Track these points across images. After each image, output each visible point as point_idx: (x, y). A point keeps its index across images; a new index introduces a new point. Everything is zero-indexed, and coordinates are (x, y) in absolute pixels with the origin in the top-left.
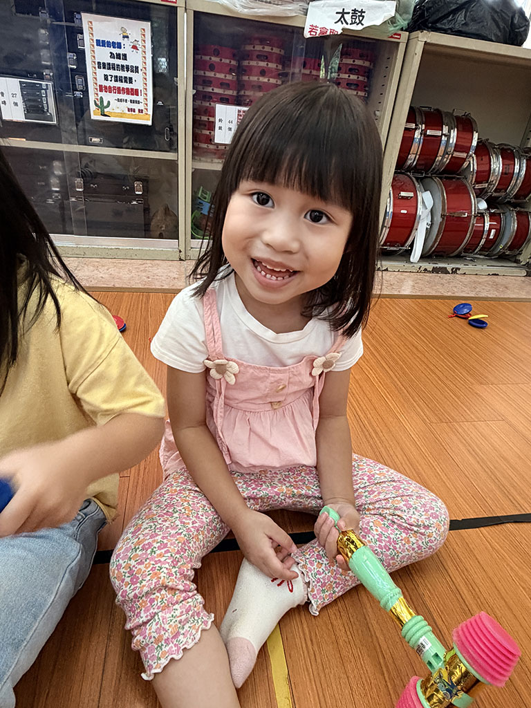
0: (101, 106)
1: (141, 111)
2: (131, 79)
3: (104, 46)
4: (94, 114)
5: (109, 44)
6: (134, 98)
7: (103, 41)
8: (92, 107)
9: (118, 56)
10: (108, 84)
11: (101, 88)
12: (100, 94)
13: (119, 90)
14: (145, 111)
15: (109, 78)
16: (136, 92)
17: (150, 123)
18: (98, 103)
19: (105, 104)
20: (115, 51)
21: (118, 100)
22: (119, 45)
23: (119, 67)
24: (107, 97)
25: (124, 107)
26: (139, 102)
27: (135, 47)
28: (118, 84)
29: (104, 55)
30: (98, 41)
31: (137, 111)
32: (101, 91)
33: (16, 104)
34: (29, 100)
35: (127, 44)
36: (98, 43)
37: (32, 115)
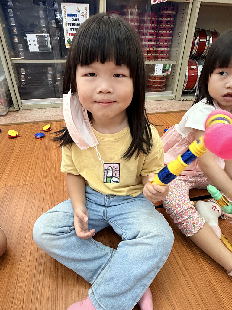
4: (67, 45)
7: (70, 14)
8: (66, 42)
9: (76, 20)
10: (72, 32)
11: (70, 34)
12: (69, 37)
18: (69, 41)
22: (76, 15)
23: (76, 24)
27: (83, 15)
29: (70, 20)
33: (35, 45)
34: (40, 42)
35: (79, 14)
36: (68, 15)
37: (41, 49)
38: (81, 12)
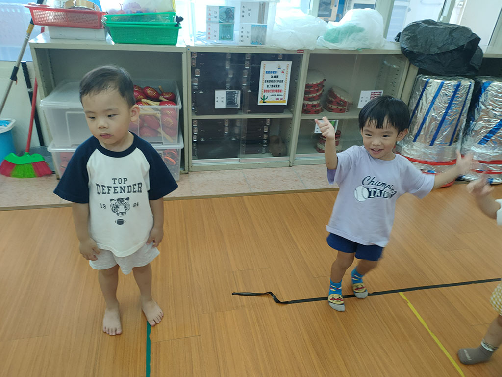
0: (263, 99)
1: (281, 99)
2: (279, 86)
3: (269, 73)
4: (260, 102)
5: (271, 72)
6: (280, 93)
7: (269, 72)
8: (259, 99)
9: (275, 77)
10: (268, 89)
11: (265, 91)
12: (264, 94)
13: (273, 91)
14: (284, 99)
15: (269, 86)
16: (281, 91)
17: (286, 104)
18: (263, 98)
19: (265, 98)
20: (273, 75)
21: (272, 95)
22: (276, 72)
23: (275, 81)
24: (266, 94)
25: (274, 98)
26: (281, 95)
27: (283, 72)
28: (273, 89)
29: (268, 77)
30: (267, 71)
31: (280, 99)
32: (265, 92)
33: (222, 101)
34: (229, 99)
35: (279, 71)
36: (267, 72)
37: (229, 105)
38: (282, 69)
